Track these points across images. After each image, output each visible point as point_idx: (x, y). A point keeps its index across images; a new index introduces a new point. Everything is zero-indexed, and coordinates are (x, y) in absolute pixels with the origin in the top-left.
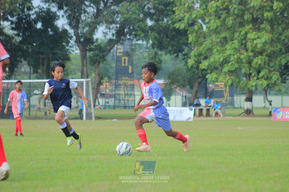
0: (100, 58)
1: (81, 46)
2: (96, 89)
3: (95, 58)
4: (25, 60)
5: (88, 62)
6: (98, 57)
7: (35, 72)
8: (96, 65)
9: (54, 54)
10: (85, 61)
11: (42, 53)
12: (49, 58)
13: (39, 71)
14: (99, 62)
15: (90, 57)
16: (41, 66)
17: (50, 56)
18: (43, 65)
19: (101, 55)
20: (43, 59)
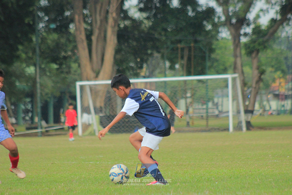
0: (259, 44)
1: (233, 30)
2: (255, 88)
3: (252, 45)
4: (159, 52)
5: (243, 52)
6: (256, 44)
7: (172, 68)
8: (254, 55)
9: (196, 41)
10: (238, 50)
11: (180, 41)
12: (190, 49)
13: (177, 66)
14: (258, 51)
15: (246, 45)
16: (179, 59)
17: (192, 45)
18: (182, 58)
19: (261, 40)
20: (183, 49)
